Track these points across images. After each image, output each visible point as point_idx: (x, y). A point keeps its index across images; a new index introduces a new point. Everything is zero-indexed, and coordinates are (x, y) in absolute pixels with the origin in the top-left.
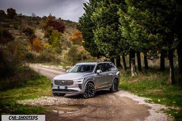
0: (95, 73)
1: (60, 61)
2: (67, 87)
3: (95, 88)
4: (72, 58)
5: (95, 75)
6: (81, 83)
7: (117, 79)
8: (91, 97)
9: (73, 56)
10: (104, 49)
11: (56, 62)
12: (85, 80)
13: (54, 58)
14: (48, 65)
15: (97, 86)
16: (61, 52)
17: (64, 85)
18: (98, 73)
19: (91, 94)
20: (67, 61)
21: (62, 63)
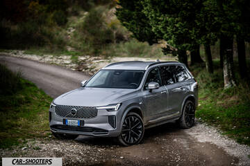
0: (145, 89)
1: (65, 44)
2: (82, 122)
3: (145, 123)
4: (91, 38)
5: (144, 94)
6: (114, 113)
7: (192, 100)
8: (136, 143)
9: (93, 34)
10: (164, 28)
11: (55, 45)
12: (123, 108)
13: (50, 37)
14: (37, 55)
15: (149, 119)
16: (66, 21)
17: (77, 117)
18: (151, 90)
19: (134, 136)
20: (79, 44)
21: (69, 49)
